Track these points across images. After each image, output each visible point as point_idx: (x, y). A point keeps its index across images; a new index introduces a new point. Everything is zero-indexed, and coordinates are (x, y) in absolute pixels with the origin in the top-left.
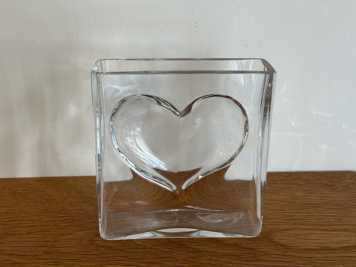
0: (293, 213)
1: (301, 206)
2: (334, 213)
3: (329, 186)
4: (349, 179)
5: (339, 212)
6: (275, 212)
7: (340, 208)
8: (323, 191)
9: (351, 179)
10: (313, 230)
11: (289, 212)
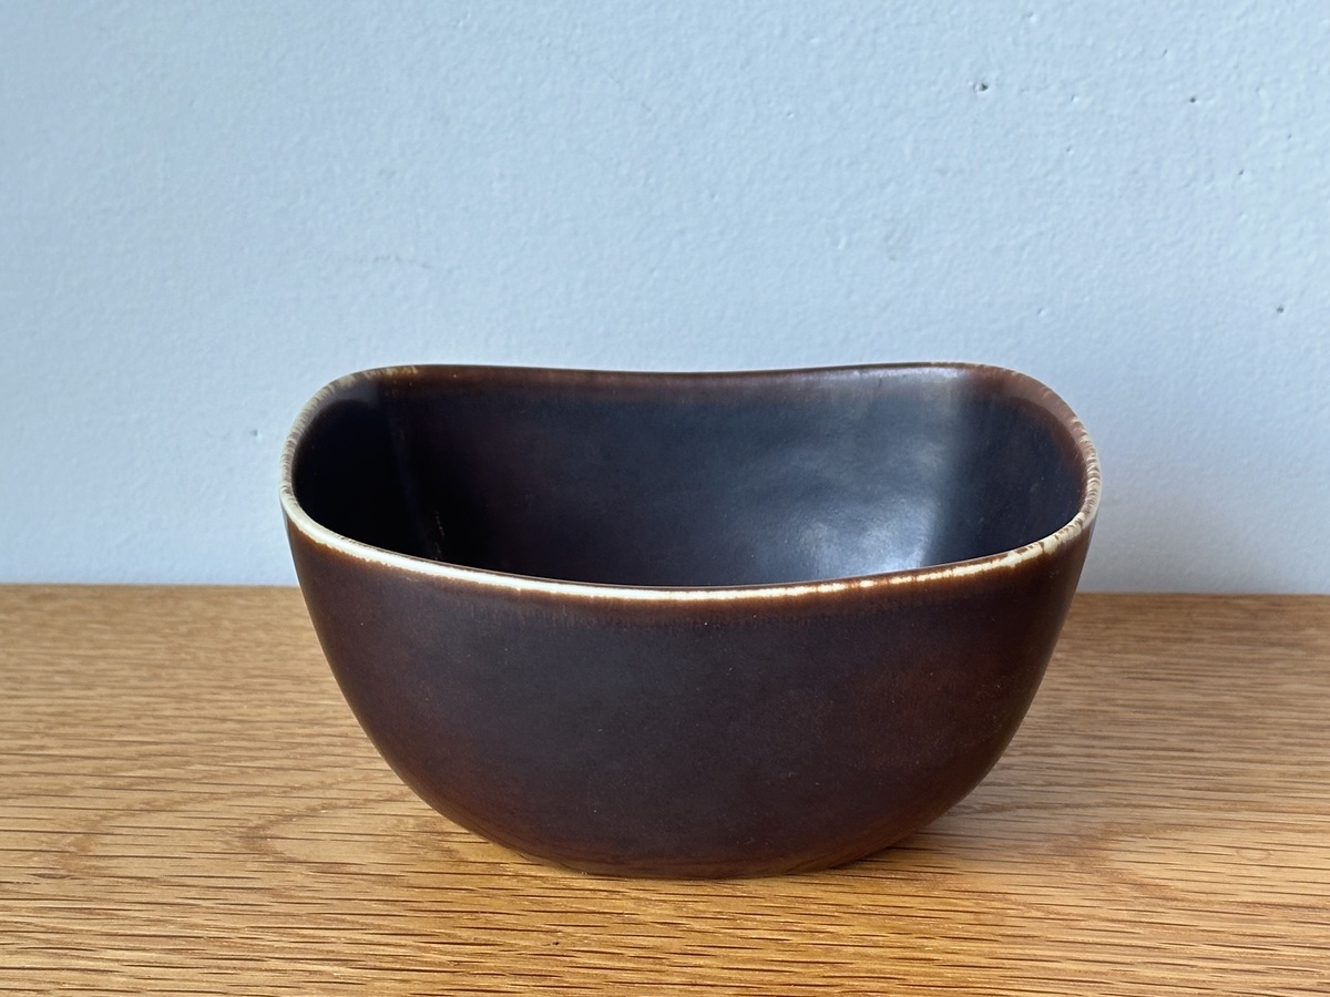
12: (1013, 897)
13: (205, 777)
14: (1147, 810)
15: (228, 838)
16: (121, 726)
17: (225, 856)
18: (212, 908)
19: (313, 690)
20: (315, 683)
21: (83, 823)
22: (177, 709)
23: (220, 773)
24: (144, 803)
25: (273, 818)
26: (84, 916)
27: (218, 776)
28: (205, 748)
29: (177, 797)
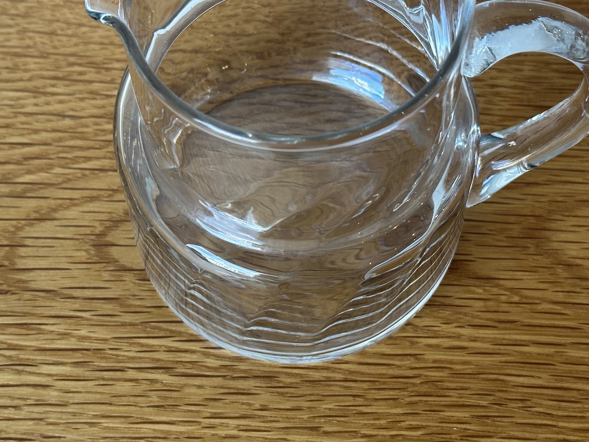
12: (502, 282)
13: (63, 182)
14: (569, 186)
15: (87, 247)
16: (7, 126)
17: (89, 266)
18: (90, 320)
19: (109, 79)
20: (108, 69)
21: (7, 234)
22: (36, 105)
23: (70, 177)
24: (36, 212)
25: (108, 224)
26: (24, 331)
27: (70, 180)
28: (60, 149)
29: (52, 203)
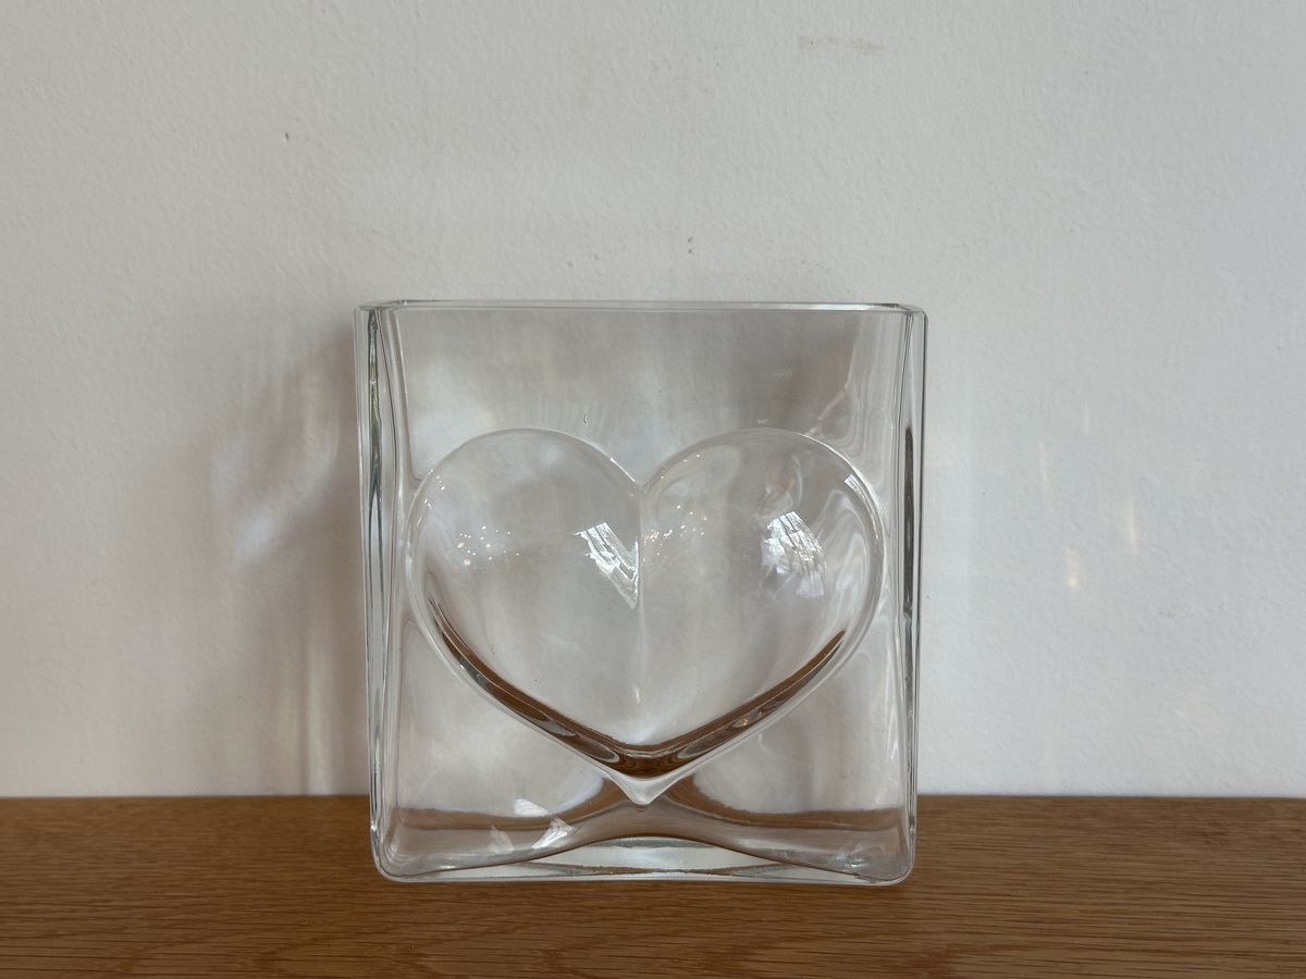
0: (1047, 902)
1: (1081, 886)
2: (1206, 906)
3: (1204, 834)
4: (1284, 819)
5: (1230, 905)
6: (977, 900)
7: (1232, 894)
8: (1176, 849)
9: (1293, 819)
10: (1112, 950)
11: (1031, 901)
